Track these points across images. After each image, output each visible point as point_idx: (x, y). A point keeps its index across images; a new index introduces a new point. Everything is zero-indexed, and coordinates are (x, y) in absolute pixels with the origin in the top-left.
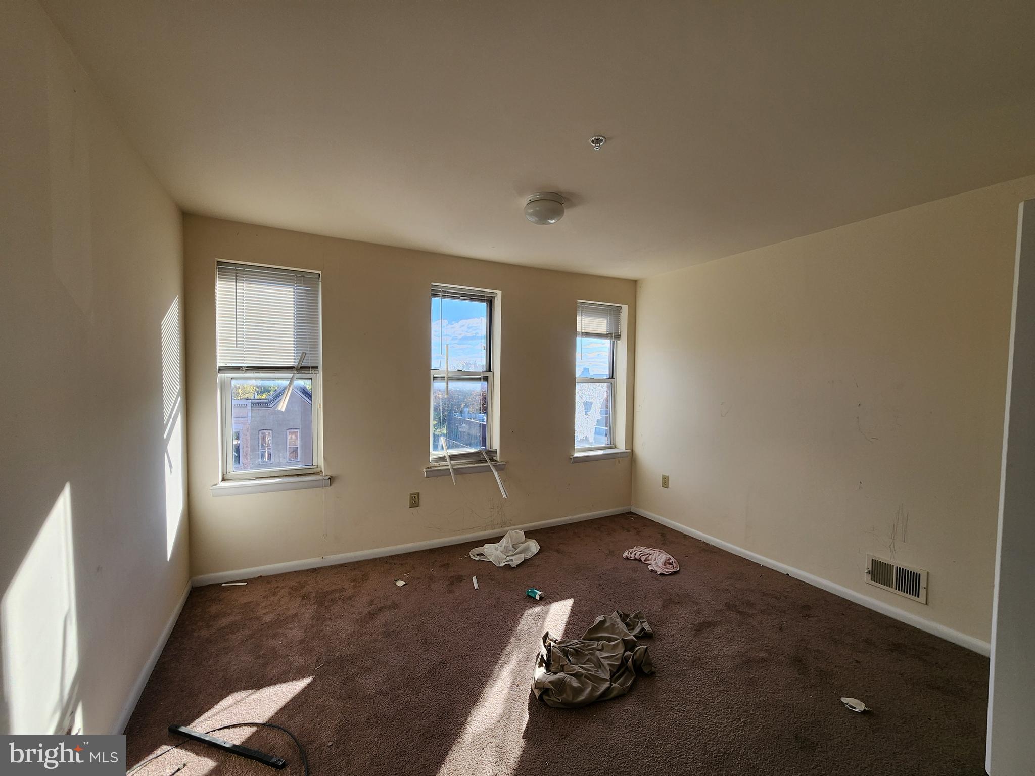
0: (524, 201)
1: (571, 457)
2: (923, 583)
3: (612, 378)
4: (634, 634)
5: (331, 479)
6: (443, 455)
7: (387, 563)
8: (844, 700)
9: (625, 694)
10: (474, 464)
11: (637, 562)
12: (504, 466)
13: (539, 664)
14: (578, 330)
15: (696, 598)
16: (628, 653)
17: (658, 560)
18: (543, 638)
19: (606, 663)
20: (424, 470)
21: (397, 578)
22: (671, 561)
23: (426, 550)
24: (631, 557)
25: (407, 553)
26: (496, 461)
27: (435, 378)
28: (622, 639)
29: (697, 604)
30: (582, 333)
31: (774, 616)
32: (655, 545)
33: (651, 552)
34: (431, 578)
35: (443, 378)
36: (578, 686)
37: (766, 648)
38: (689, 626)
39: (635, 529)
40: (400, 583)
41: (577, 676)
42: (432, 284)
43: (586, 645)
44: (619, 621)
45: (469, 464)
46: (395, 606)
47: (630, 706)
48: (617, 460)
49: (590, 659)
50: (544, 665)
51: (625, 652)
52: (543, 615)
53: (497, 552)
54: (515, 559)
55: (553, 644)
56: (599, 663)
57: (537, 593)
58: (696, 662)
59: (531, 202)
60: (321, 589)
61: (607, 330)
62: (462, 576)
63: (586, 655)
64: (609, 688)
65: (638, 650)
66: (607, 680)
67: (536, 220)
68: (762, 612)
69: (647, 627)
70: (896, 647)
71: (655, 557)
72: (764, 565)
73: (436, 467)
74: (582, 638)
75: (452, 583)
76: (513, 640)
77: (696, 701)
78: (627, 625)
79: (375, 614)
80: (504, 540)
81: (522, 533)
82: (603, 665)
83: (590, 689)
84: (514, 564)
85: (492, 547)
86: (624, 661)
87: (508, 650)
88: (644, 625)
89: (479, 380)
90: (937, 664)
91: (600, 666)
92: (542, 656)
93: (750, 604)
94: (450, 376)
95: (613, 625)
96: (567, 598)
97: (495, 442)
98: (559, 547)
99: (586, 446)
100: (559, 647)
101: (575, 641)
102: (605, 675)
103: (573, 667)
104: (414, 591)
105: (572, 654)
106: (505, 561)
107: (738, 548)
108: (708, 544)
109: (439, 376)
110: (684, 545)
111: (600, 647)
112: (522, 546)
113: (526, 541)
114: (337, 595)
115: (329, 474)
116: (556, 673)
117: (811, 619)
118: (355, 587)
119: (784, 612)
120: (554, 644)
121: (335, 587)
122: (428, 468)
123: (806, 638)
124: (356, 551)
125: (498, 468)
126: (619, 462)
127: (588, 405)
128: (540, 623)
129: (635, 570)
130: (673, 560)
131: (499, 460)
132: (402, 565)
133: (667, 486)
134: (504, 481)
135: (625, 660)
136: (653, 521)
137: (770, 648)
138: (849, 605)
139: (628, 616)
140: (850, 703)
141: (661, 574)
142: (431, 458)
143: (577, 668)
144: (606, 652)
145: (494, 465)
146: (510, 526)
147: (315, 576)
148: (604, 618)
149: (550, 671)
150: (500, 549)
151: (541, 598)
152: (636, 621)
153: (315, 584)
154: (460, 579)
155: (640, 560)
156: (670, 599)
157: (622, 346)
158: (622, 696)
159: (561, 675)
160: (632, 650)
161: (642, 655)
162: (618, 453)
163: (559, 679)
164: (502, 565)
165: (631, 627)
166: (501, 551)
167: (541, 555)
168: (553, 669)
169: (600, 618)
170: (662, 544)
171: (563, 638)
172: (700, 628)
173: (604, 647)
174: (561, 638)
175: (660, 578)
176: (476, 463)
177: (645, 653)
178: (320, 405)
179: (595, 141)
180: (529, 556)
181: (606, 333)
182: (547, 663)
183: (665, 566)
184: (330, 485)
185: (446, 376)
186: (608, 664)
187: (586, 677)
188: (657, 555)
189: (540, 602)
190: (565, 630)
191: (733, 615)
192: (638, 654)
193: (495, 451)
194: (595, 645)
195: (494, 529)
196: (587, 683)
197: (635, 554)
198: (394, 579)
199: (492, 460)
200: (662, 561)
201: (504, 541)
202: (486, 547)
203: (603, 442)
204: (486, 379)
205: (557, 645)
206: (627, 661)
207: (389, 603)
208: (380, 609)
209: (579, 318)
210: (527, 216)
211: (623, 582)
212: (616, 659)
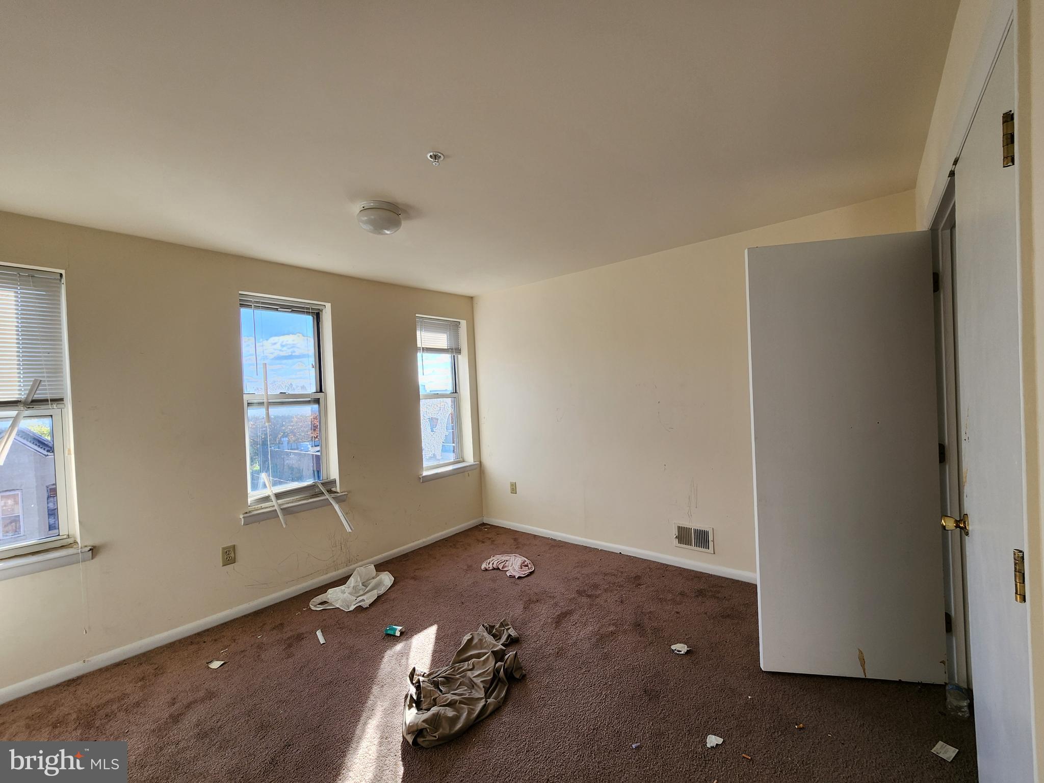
0: (357, 207)
1: (421, 477)
2: (711, 538)
3: (456, 392)
4: (501, 643)
5: (94, 551)
6: (267, 495)
7: (192, 643)
8: (673, 647)
9: (501, 706)
10: (308, 499)
11: (495, 571)
12: (345, 497)
13: (408, 706)
14: (419, 345)
15: (552, 593)
16: (499, 663)
17: (514, 564)
18: (409, 677)
19: (478, 681)
20: (241, 516)
21: (211, 659)
22: (526, 563)
23: (249, 615)
24: (489, 568)
25: (222, 624)
26: (336, 492)
27: (249, 404)
28: (492, 651)
29: (554, 597)
30: (423, 348)
31: (616, 592)
32: (509, 551)
33: (507, 558)
34: (260, 647)
35: (261, 404)
36: (454, 715)
37: (614, 622)
38: (550, 621)
39: (490, 539)
40: (216, 665)
41: (451, 704)
42: (240, 292)
43: (456, 669)
44: (486, 634)
45: (300, 500)
46: (211, 695)
47: (506, 717)
48: (466, 473)
49: (462, 683)
50: (414, 705)
51: (496, 663)
52: (406, 651)
53: (345, 595)
54: (367, 598)
55: (421, 679)
56: (472, 684)
57: (396, 629)
58: (559, 653)
59: (365, 209)
60: (87, 704)
61: (448, 344)
62: (303, 634)
63: (458, 679)
64: (485, 705)
65: (508, 658)
66: (482, 698)
67: (370, 229)
68: (606, 590)
69: (512, 632)
70: (700, 593)
71: (511, 563)
72: (602, 549)
73: (256, 510)
74: (451, 663)
75: (290, 646)
76: (375, 690)
77: (565, 690)
78: (494, 636)
79: (180, 714)
80: (352, 579)
81: (372, 567)
82: (475, 684)
83: (466, 713)
84: (365, 604)
85: (338, 591)
86: (496, 673)
87: (371, 702)
88: (509, 631)
89: (309, 402)
90: (725, 598)
91: (473, 686)
92: (411, 696)
93: (596, 586)
94: (270, 401)
95: (481, 640)
96: (431, 625)
97: (333, 471)
98: (415, 574)
99: (435, 463)
100: (429, 680)
101: (444, 669)
102: (479, 693)
103: (446, 697)
104: (238, 668)
105: (443, 683)
106: (354, 603)
107: (580, 539)
108: (555, 540)
109: (255, 401)
110: (536, 545)
111: (471, 667)
112: (373, 582)
113: (377, 576)
114: (115, 707)
115: (90, 542)
116: (428, 710)
117: (642, 586)
118: (143, 688)
119: (622, 586)
120: (423, 678)
121: (111, 696)
122: (246, 513)
123: (641, 604)
124: (141, 638)
125: (339, 500)
126: (469, 475)
127: (433, 421)
128: (404, 661)
129: (494, 580)
130: (528, 561)
131: (338, 490)
132: (215, 640)
133: (515, 492)
134: (346, 514)
135: (496, 671)
136: (505, 528)
137: (616, 621)
138: (666, 568)
139: (492, 627)
140: (677, 649)
141: (519, 578)
142: (250, 500)
143: (450, 697)
144: (477, 670)
145: (333, 498)
146: (357, 563)
147: (74, 689)
148: (471, 636)
149: (421, 709)
150: (348, 591)
151: (402, 633)
152: (502, 630)
153: (74, 701)
154: (300, 637)
155: (498, 569)
156: (529, 600)
157: (463, 361)
158: (498, 709)
159: (434, 710)
160: (501, 659)
161: (513, 662)
162: (467, 466)
163: (434, 715)
164: (352, 608)
165: (497, 637)
166: (349, 593)
167: (396, 587)
168: (424, 706)
169: (467, 637)
170: (516, 548)
171: (431, 669)
172: (559, 620)
173: (475, 665)
174: (428, 670)
175: (518, 581)
176: (311, 498)
177: (515, 659)
178: (69, 450)
179: (433, 157)
180: (382, 590)
181: (446, 348)
182: (417, 703)
183: (521, 568)
184: (92, 559)
185: (265, 401)
186: (482, 682)
187: (461, 702)
188: (513, 559)
189: (402, 638)
190: (433, 660)
191: (584, 600)
192: (508, 661)
193: (334, 482)
194: (465, 666)
195: (338, 570)
196: (463, 708)
197: (493, 564)
198: (204, 662)
199: (330, 492)
200: (518, 564)
201: (352, 581)
202: (330, 592)
203: (452, 457)
204: (317, 401)
205: (426, 679)
206: (499, 673)
207: (201, 694)
208: (188, 706)
209: (418, 333)
210: (360, 223)
211: (485, 594)
212: (488, 674)
